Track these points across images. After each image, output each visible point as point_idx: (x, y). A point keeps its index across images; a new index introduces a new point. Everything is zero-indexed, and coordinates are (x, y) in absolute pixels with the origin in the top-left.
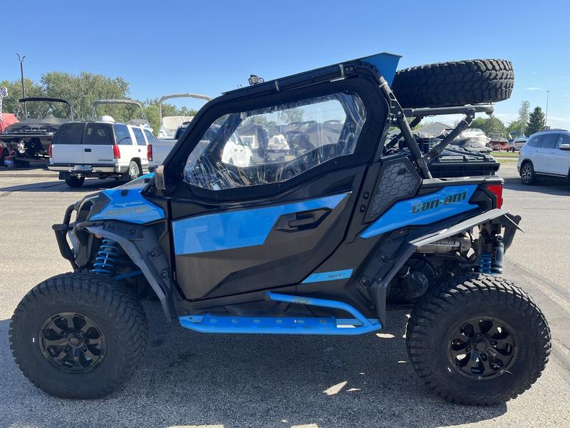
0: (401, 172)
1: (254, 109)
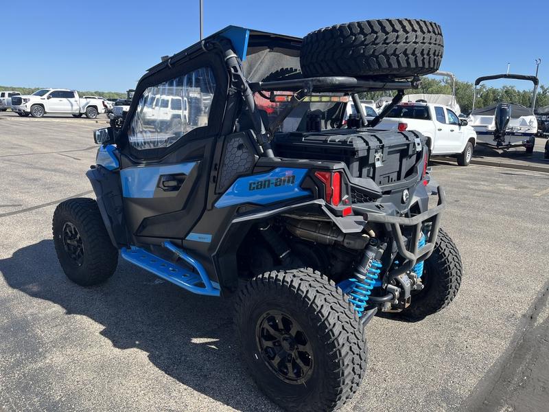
0: (240, 147)
1: (161, 83)
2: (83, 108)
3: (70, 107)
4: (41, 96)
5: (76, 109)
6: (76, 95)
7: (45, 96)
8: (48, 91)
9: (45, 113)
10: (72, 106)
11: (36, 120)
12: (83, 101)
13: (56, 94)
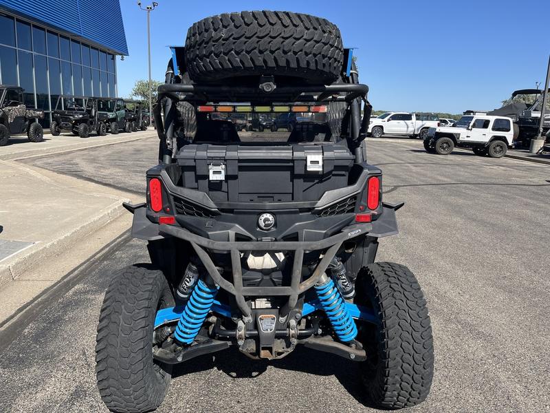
2: (418, 130)
3: (406, 129)
4: (383, 118)
5: (411, 131)
6: (414, 117)
7: (386, 119)
8: (389, 114)
9: (383, 133)
10: (408, 127)
11: (374, 139)
12: (419, 124)
13: (396, 117)
